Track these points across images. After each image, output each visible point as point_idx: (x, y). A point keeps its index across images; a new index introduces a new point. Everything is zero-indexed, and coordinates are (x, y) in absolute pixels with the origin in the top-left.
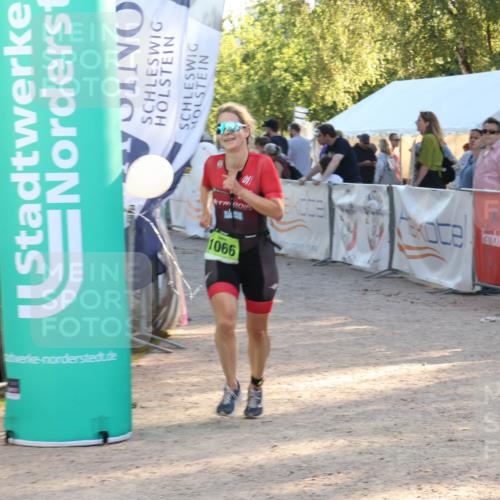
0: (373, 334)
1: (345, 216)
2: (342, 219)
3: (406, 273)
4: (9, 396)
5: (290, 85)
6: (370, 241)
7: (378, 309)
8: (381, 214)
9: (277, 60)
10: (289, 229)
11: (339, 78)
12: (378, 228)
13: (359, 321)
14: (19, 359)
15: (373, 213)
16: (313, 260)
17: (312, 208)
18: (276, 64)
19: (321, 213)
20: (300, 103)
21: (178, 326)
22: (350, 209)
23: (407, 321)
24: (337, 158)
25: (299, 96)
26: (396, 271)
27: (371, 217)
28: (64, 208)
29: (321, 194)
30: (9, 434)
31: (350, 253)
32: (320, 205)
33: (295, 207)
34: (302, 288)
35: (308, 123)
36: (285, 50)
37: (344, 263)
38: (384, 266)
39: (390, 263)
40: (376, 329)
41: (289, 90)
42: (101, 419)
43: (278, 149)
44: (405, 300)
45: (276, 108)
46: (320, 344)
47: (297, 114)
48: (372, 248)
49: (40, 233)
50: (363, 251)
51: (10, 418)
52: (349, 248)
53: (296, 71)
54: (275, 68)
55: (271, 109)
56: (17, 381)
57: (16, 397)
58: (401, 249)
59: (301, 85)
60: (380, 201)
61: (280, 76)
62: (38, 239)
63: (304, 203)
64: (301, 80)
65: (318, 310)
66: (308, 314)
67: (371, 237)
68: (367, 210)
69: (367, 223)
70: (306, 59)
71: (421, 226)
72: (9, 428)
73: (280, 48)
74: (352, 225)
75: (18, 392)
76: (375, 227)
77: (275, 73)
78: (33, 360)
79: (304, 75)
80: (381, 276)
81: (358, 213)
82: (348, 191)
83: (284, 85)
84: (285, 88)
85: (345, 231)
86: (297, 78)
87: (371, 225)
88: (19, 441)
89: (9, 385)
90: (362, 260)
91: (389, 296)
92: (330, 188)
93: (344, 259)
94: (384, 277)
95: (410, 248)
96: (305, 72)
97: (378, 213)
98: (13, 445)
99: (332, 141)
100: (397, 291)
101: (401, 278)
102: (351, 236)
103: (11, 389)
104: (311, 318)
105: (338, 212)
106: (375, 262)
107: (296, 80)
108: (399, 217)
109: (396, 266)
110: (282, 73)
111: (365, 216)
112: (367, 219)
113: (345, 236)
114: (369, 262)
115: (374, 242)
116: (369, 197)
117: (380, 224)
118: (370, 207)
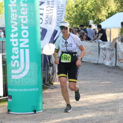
0: (110, 84)
1: (103, 51)
2: (102, 52)
3: (120, 67)
4: (9, 100)
5: (89, 14)
6: (110, 58)
7: (112, 77)
8: (113, 50)
9: (85, 7)
10: (87, 55)
12: (112, 54)
13: (107, 80)
14: (12, 90)
15: (111, 50)
16: (94, 63)
17: (94, 49)
18: (85, 8)
19: (96, 50)
20: (91, 19)
21: (56, 81)
22: (104, 49)
23: (120, 80)
24: (101, 35)
25: (91, 17)
26: (117, 66)
27: (110, 51)
28: (25, 48)
29: (96, 45)
30: (9, 111)
31: (104, 61)
32: (96, 48)
33: (89, 48)
34: (91, 71)
35: (93, 24)
36: (87, 4)
37: (103, 65)
38: (114, 65)
39: (116, 64)
40: (111, 82)
41: (88, 15)
42: (34, 107)
43: (84, 32)
44: (120, 74)
45: (84, 20)
46: (95, 86)
47: (90, 22)
48: (110, 60)
49: (18, 55)
50: (108, 61)
51: (9, 106)
52: (104, 60)
53: (90, 10)
54: (84, 9)
55: (83, 21)
56: (11, 96)
57: (11, 100)
58: (119, 60)
59: (92, 14)
61: (86, 11)
62: (17, 57)
63: (91, 47)
64: (92, 12)
65: (95, 77)
66: (92, 78)
67: (110, 57)
68: (109, 49)
69: (109, 53)
70: (93, 6)
72: (9, 109)
73: (86, 3)
75: (11, 99)
76: (111, 54)
77: (84, 11)
78: (16, 90)
79: (92, 11)
80: (113, 68)
82: (104, 44)
83: (87, 14)
84: (87, 15)
85: (103, 55)
86: (91, 12)
87: (110, 54)
88: (11, 113)
89: (9, 97)
90: (108, 63)
91: (115, 73)
92: (99, 43)
93: (103, 63)
95: (121, 60)
96: (93, 10)
98: (10, 113)
99: (100, 29)
100: (117, 72)
101: (119, 68)
102: (105, 56)
103: (9, 98)
104: (93, 79)
105: (101, 50)
106: (111, 64)
107: (90, 12)
108: (118, 51)
109: (117, 65)
110: (86, 10)
111: (109, 51)
112: (109, 52)
113: (103, 56)
114: (110, 64)
115: (111, 58)
116: (110, 45)
117: (113, 53)
118: (110, 48)
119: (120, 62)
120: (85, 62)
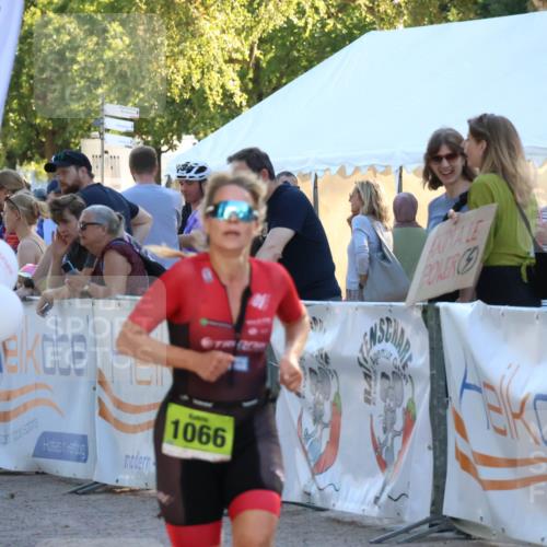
6: (377, 447)
8: (410, 378)
11: (208, 27)
12: (399, 413)
15: (384, 375)
26: (453, 523)
27: (378, 386)
31: (323, 479)
37: (308, 506)
38: (418, 510)
39: (437, 504)
47: (109, 123)
48: (383, 465)
50: (357, 472)
52: (319, 467)
60: (403, 345)
67: (380, 437)
68: (366, 370)
69: (368, 401)
71: (523, 403)
74: (327, 408)
76: (390, 411)
80: (414, 536)
81: (343, 378)
87: (379, 407)
93: (309, 494)
94: (420, 538)
95: (489, 461)
97: (399, 374)
102: (326, 433)
106: (393, 499)
108: (459, 385)
109: (450, 509)
110: (51, 14)
111: (363, 384)
112: (367, 393)
113: (308, 436)
114: (377, 499)
115: (390, 450)
116: (373, 335)
117: (405, 405)
118: (375, 362)
119: (478, 485)
120: (133, 492)
